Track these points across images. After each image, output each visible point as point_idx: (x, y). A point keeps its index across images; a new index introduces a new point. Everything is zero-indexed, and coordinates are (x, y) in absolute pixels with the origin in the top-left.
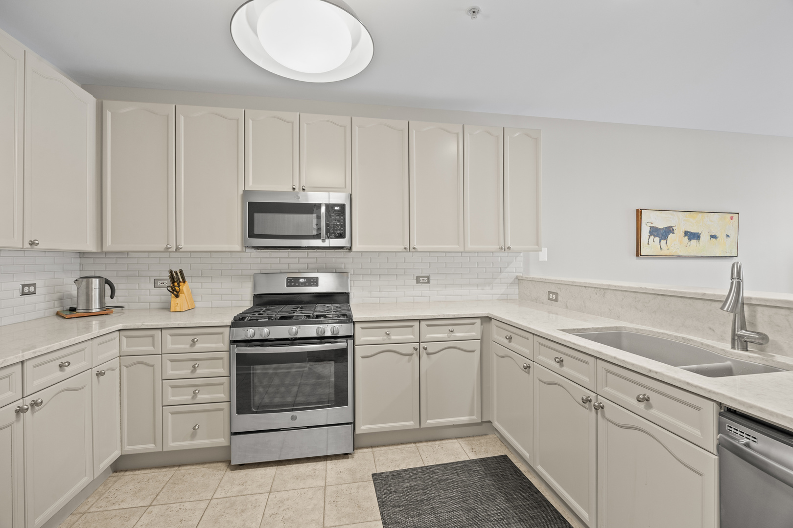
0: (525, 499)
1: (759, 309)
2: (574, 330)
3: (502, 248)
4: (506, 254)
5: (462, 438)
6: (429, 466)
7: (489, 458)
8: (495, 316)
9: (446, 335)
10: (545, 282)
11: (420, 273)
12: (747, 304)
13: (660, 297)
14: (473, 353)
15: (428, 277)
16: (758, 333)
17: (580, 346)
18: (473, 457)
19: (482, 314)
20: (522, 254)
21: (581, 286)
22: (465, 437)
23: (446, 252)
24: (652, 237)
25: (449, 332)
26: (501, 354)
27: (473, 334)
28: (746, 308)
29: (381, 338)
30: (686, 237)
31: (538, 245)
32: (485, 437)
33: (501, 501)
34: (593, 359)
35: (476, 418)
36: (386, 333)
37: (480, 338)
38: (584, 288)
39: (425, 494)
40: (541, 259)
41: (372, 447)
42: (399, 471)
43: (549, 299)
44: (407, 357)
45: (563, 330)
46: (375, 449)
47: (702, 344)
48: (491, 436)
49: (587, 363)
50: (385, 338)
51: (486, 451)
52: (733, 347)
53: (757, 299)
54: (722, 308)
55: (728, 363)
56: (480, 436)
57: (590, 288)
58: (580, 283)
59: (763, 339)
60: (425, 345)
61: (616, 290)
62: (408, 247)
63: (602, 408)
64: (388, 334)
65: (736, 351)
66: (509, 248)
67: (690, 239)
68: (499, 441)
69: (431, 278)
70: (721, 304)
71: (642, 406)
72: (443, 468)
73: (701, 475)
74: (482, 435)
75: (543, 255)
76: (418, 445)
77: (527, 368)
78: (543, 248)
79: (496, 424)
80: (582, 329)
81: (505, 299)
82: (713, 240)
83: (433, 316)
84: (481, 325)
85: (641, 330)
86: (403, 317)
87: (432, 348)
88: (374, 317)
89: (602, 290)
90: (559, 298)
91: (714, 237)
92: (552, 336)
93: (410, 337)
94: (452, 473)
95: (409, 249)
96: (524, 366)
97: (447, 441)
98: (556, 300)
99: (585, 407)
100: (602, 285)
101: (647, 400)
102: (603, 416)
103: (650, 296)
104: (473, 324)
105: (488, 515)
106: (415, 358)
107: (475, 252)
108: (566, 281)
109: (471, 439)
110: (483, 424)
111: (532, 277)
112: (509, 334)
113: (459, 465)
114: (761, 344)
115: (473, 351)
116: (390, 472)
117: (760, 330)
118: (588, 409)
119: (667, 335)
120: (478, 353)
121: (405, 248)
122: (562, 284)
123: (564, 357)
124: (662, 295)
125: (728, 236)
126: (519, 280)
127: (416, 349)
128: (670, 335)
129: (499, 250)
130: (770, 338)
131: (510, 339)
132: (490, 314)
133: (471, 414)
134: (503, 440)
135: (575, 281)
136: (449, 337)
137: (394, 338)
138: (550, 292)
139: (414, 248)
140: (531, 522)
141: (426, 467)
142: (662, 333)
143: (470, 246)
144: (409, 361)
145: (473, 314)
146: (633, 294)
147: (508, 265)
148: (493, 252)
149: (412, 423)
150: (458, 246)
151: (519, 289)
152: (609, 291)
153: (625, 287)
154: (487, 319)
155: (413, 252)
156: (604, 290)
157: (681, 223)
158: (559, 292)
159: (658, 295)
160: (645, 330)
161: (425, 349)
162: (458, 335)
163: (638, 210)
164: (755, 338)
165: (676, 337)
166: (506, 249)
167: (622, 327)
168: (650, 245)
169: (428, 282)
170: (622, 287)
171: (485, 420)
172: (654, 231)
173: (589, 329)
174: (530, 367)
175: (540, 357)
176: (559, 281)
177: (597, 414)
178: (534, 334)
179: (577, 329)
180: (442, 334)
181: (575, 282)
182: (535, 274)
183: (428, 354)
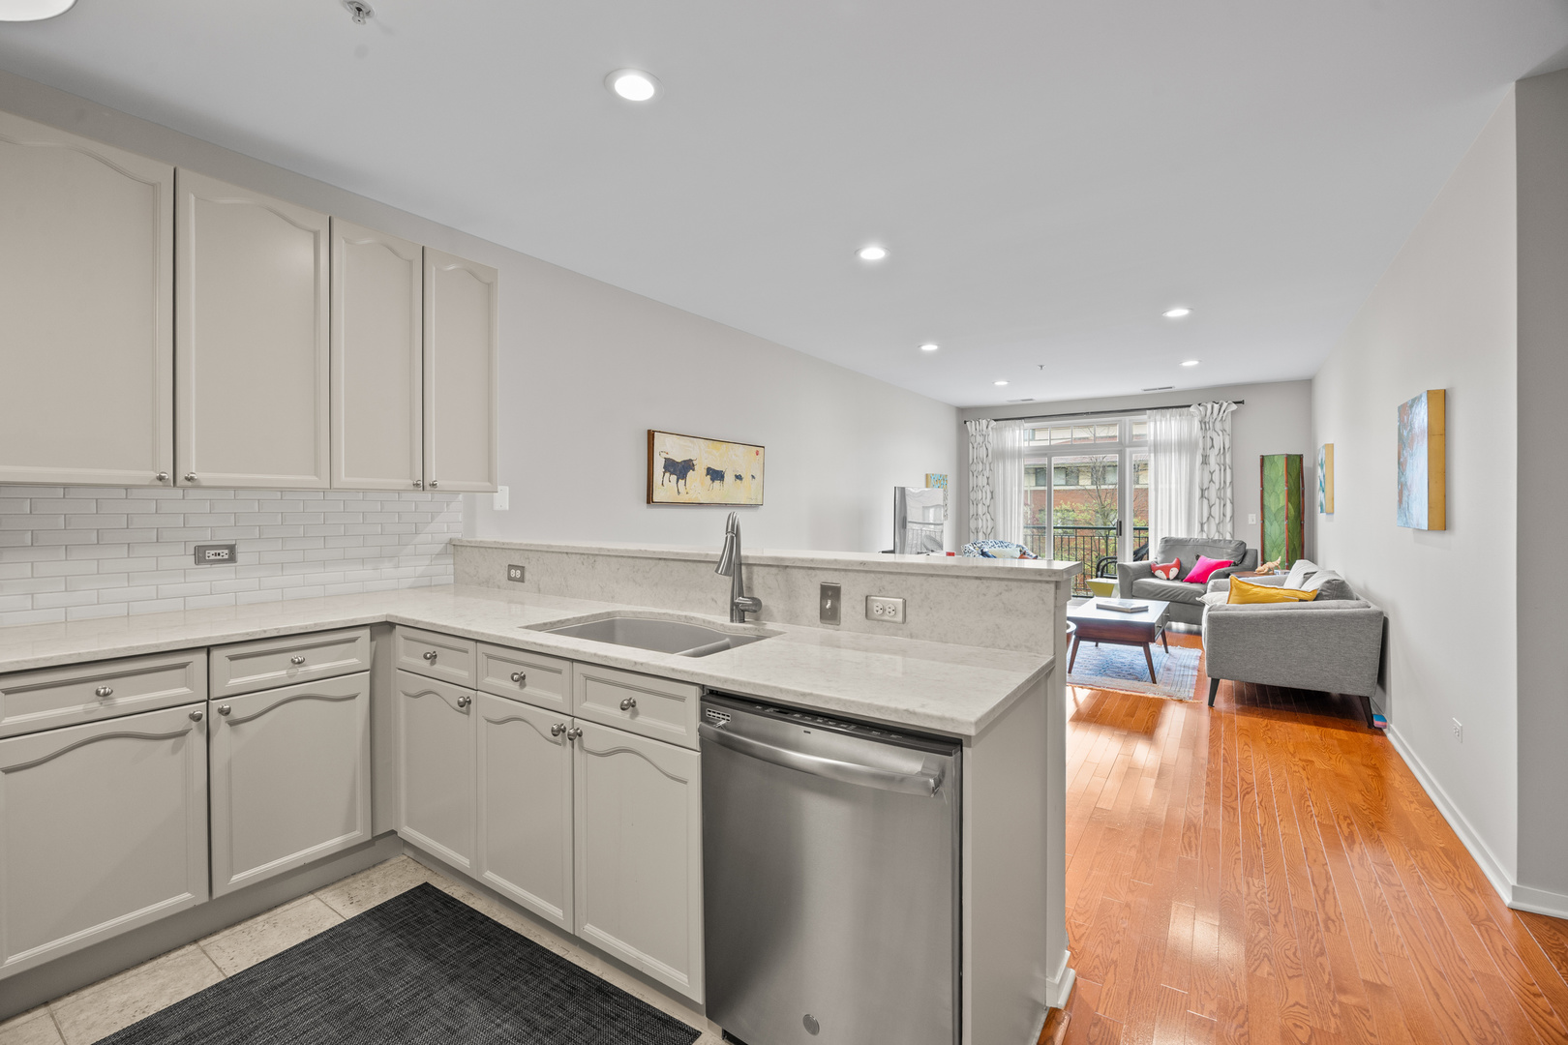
0: (461, 941)
1: (755, 569)
2: (545, 624)
3: (418, 485)
4: (427, 496)
5: (326, 886)
6: (238, 974)
7: (390, 901)
8: (402, 618)
9: (284, 672)
10: (503, 549)
11: (205, 538)
12: (745, 564)
13: (662, 563)
14: (351, 701)
15: (232, 549)
16: (753, 599)
17: (549, 647)
18: (351, 912)
19: (374, 618)
20: (461, 497)
21: (560, 552)
22: (333, 883)
23: (282, 490)
24: (667, 474)
25: (292, 664)
26: (414, 691)
27: (352, 662)
28: (743, 567)
29: (80, 708)
30: (709, 477)
31: (490, 479)
32: (382, 866)
33: (415, 965)
34: (568, 663)
35: (360, 834)
36: (98, 693)
37: (368, 667)
38: (565, 555)
39: (228, 1034)
40: (497, 507)
41: (46, 1003)
42: (146, 1020)
43: (510, 578)
44: (172, 741)
45: (527, 627)
46: (54, 1006)
47: (704, 621)
48: (394, 861)
49: (559, 672)
50: (96, 705)
51: (384, 891)
52: (732, 621)
53: (753, 557)
54: (717, 571)
55: (727, 640)
56: (369, 868)
57: (574, 556)
58: (560, 547)
59: (756, 605)
60: (225, 704)
61: (609, 556)
62: (169, 475)
63: (580, 735)
64: (106, 695)
65: (734, 624)
66: (433, 485)
67: (713, 480)
68: (413, 864)
69: (239, 549)
70: (716, 566)
71: (627, 715)
72: (279, 962)
73: (686, 783)
74: (374, 866)
75: (502, 499)
76: (202, 943)
77: (465, 703)
78: (499, 488)
79: (408, 832)
80: (558, 622)
81: (426, 586)
82: (738, 481)
83: (247, 634)
84: (372, 640)
85: (640, 613)
86: (156, 646)
87: (240, 708)
88: (52, 658)
89: (591, 557)
90: (527, 576)
91: (739, 477)
92: (508, 639)
93: (181, 692)
94: (301, 963)
95: (173, 479)
96: (459, 703)
97: (287, 907)
98: (522, 580)
99: (556, 743)
100: (591, 548)
101: (633, 706)
102: (581, 747)
103: (650, 561)
104: (353, 640)
105: (388, 1001)
106: (197, 740)
107: (357, 490)
108: (538, 545)
109: (349, 880)
110: (377, 843)
111: (479, 539)
112: (430, 649)
113: (320, 940)
114: (755, 611)
115: (353, 697)
116: (114, 1035)
117: (756, 596)
118: (560, 745)
119: (669, 615)
120: (362, 702)
121: (161, 478)
122: (531, 550)
123: (526, 671)
124: (665, 559)
125: (753, 477)
126: (455, 547)
127: (197, 718)
128: (672, 615)
129: (412, 488)
130: (763, 604)
131: (433, 658)
132: (391, 616)
133: (349, 827)
134: (422, 856)
135: (552, 544)
136: (290, 677)
137: (124, 701)
138: (511, 567)
139: (189, 479)
140: (472, 972)
141: (231, 980)
142: (664, 614)
143: (343, 479)
144: (175, 750)
145: (353, 620)
146: (630, 560)
147: (433, 518)
148: (399, 492)
149: (186, 896)
150: (315, 478)
151: (454, 564)
152: (601, 558)
153: (621, 551)
154: (384, 628)
155: (184, 488)
156: (592, 556)
157: (705, 456)
158: (526, 566)
159: (660, 559)
160: (644, 612)
161: (225, 712)
162: (316, 668)
163: (649, 431)
164: (749, 605)
165: (678, 616)
166: (428, 487)
167: (616, 612)
168: (666, 487)
169: (232, 559)
170: (616, 550)
171: (380, 831)
172: (671, 466)
173: (568, 620)
174: (470, 702)
175: (489, 680)
176: (526, 545)
177: (573, 747)
178: (477, 641)
179: (550, 623)
180: (273, 671)
181: (552, 546)
182: (486, 534)
183: (233, 723)
